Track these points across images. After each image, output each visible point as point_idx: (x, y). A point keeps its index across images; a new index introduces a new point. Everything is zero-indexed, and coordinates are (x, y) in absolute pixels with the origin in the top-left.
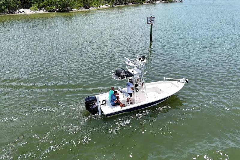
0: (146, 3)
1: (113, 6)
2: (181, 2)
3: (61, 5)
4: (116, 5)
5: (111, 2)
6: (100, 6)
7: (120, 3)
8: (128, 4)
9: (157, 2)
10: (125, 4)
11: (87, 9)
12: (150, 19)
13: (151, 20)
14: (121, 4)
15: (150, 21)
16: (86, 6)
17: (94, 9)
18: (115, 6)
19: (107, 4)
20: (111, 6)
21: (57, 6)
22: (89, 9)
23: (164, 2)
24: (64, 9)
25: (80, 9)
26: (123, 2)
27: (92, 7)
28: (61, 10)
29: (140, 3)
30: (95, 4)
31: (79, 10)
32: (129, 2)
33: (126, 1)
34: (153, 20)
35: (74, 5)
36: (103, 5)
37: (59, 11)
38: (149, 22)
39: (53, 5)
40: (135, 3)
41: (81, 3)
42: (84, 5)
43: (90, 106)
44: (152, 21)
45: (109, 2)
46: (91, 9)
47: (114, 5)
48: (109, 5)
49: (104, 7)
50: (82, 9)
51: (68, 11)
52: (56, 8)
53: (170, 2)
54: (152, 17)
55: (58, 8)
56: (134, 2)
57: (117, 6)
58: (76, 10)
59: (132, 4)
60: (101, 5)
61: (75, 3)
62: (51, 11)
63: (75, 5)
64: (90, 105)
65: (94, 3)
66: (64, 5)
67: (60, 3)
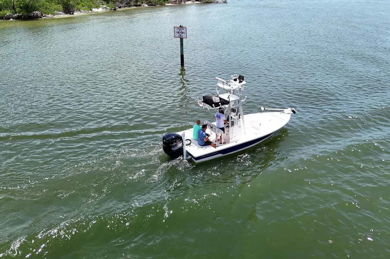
0: (170, 4)
1: (115, 10)
2: (225, 2)
3: (21, 8)
4: (120, 7)
5: (111, 3)
6: (93, 9)
7: (127, 4)
8: (140, 6)
9: (187, 3)
10: (136, 6)
11: (70, 14)
12: (178, 31)
13: (180, 32)
14: (130, 6)
15: (178, 33)
16: (68, 10)
17: (82, 14)
18: (119, 9)
19: (104, 6)
20: (111, 9)
21: (14, 8)
22: (73, 14)
23: (199, 2)
24: (28, 14)
25: (57, 14)
26: (132, 3)
27: (79, 10)
28: (21, 16)
29: (161, 4)
30: (83, 6)
31: (56, 17)
32: (142, 3)
33: (137, 2)
34: (183, 31)
35: (46, 8)
36: (97, 7)
37: (18, 18)
38: (177, 35)
39: (6, 8)
40: (152, 5)
41: (58, 3)
42: (63, 7)
43: (172, 147)
44: (182, 33)
45: (108, 3)
46: (76, 14)
47: (117, 8)
48: (108, 8)
49: (100, 10)
50: (61, 14)
51: (36, 18)
52: (13, 12)
53: (208, 3)
54: (180, 26)
55: (16, 13)
56: (150, 2)
57: (121, 9)
58: (50, 15)
59: (147, 6)
60: (95, 8)
61: (48, 4)
62: (3, 19)
63: (48, 7)
64: (171, 145)
65: (82, 3)
66: (27, 7)
67: (20, 4)
